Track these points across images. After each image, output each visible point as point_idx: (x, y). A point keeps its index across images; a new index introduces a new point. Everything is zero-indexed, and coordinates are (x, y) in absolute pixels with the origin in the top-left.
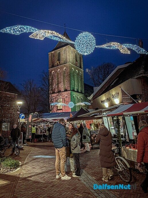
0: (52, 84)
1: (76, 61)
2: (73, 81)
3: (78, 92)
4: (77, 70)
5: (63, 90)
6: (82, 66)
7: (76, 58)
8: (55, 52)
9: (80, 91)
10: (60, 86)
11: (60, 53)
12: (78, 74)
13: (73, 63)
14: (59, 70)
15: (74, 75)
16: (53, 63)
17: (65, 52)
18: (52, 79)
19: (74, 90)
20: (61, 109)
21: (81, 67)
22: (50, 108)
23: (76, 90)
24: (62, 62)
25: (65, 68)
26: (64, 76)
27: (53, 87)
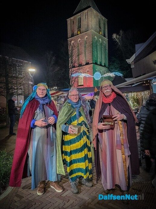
0: (72, 56)
1: (100, 27)
2: (95, 52)
3: (101, 65)
4: (100, 39)
5: (85, 64)
6: (106, 35)
7: (100, 24)
8: (74, 18)
9: (103, 64)
10: (81, 58)
11: (80, 18)
12: (101, 44)
13: (96, 30)
14: (79, 39)
15: (97, 46)
16: (72, 31)
17: (87, 16)
18: (72, 50)
19: (96, 64)
20: (83, 85)
21: (104, 36)
22: (70, 84)
23: (99, 63)
24: (83, 29)
25: (86, 36)
26: (85, 47)
27: (73, 59)
